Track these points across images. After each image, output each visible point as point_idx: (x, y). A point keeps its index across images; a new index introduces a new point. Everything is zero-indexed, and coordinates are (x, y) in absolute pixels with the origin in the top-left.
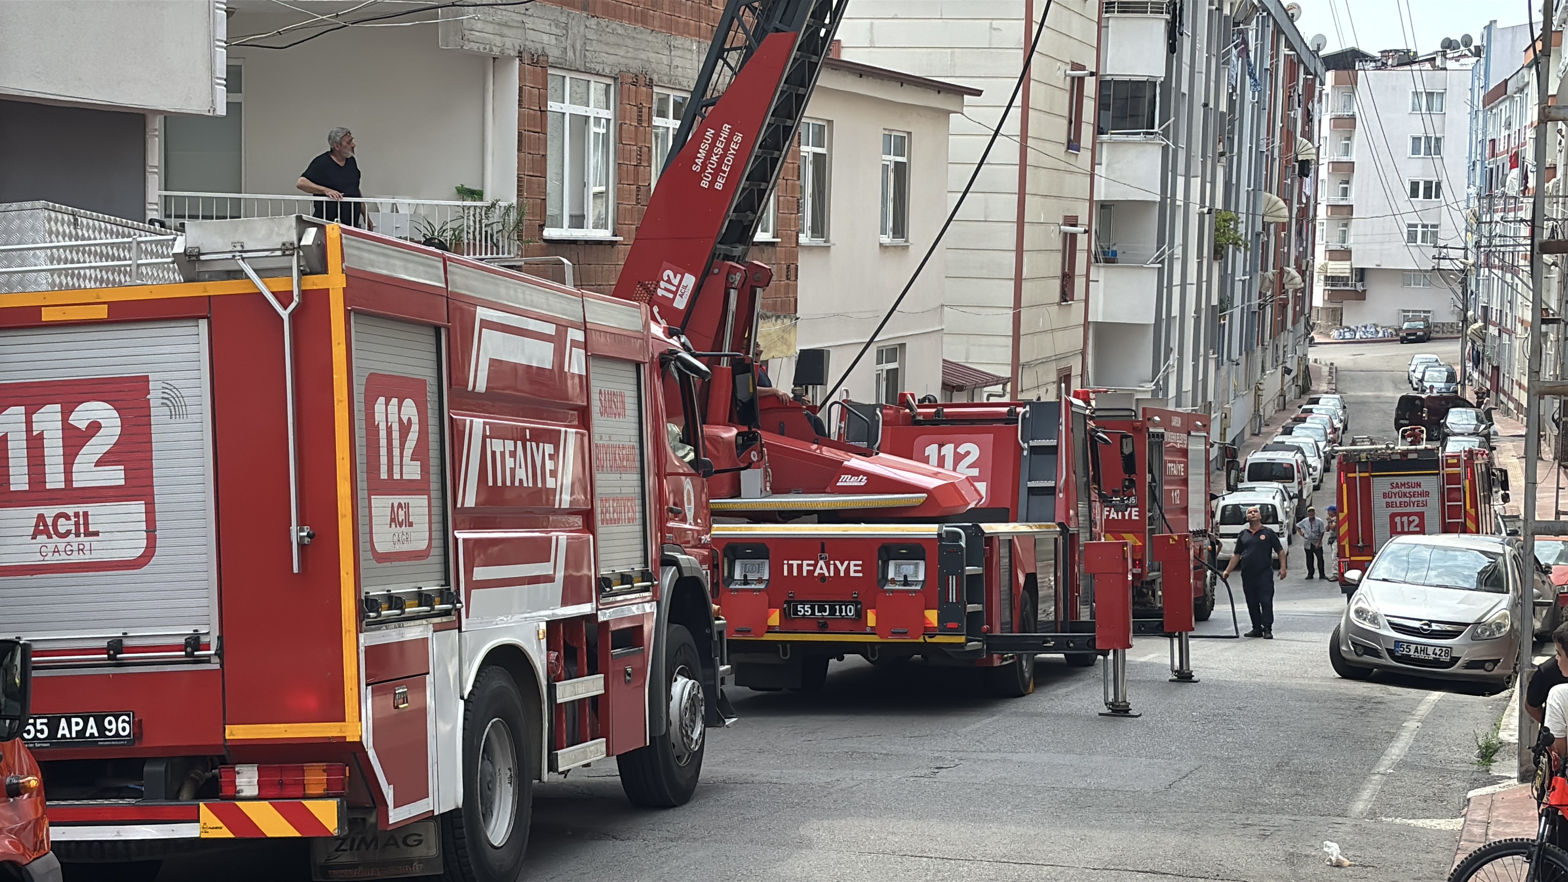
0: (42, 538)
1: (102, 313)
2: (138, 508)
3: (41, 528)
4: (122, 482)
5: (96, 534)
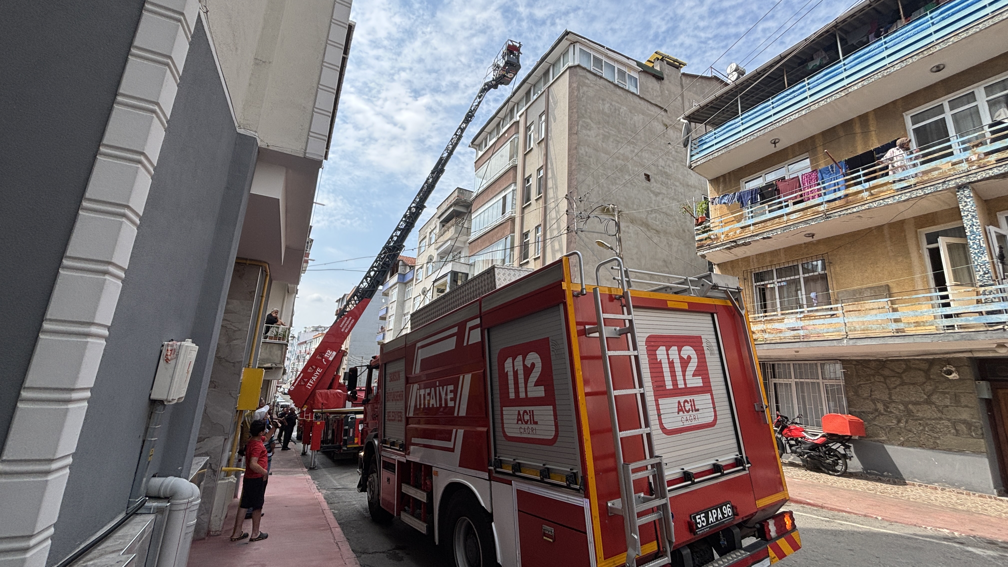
0: (681, 413)
1: (686, 307)
2: (708, 396)
3: (681, 409)
4: (702, 385)
5: (698, 410)
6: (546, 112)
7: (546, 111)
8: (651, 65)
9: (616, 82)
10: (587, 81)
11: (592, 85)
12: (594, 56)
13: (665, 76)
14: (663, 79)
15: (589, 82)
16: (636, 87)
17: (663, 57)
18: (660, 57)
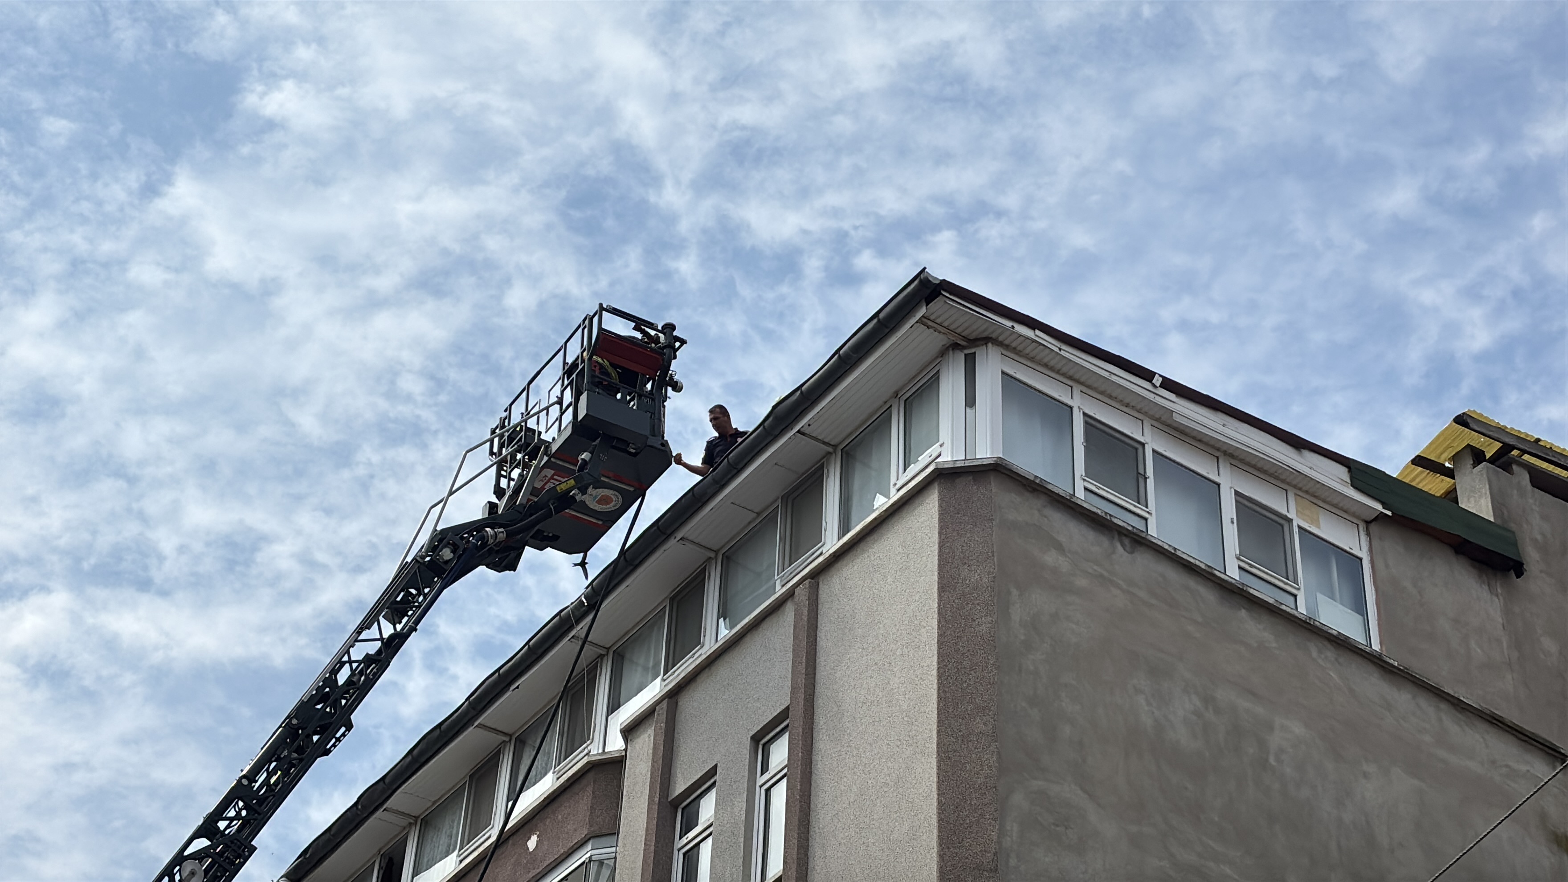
6: (796, 719)
7: (797, 713)
8: (1436, 485)
9: (1233, 573)
10: (1051, 558)
11: (1082, 582)
12: (1091, 423)
13: (1531, 556)
14: (1518, 568)
15: (1064, 564)
16: (1360, 607)
17: (1507, 448)
18: (1491, 449)
